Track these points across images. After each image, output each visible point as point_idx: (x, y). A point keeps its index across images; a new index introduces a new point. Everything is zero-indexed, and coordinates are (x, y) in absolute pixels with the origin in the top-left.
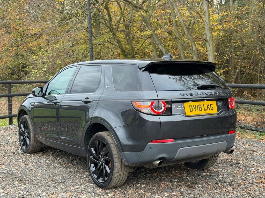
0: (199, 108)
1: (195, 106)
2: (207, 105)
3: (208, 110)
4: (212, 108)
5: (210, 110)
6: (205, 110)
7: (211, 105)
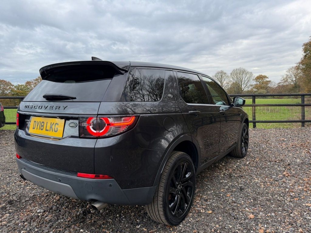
0: (42, 126)
1: (38, 123)
2: (51, 123)
3: (50, 131)
4: (56, 130)
5: (52, 131)
6: (46, 130)
7: (56, 125)
